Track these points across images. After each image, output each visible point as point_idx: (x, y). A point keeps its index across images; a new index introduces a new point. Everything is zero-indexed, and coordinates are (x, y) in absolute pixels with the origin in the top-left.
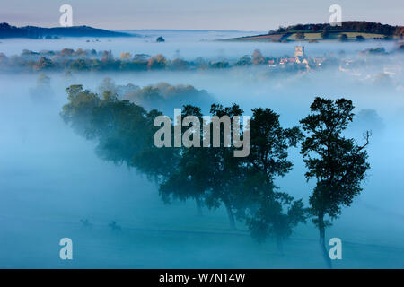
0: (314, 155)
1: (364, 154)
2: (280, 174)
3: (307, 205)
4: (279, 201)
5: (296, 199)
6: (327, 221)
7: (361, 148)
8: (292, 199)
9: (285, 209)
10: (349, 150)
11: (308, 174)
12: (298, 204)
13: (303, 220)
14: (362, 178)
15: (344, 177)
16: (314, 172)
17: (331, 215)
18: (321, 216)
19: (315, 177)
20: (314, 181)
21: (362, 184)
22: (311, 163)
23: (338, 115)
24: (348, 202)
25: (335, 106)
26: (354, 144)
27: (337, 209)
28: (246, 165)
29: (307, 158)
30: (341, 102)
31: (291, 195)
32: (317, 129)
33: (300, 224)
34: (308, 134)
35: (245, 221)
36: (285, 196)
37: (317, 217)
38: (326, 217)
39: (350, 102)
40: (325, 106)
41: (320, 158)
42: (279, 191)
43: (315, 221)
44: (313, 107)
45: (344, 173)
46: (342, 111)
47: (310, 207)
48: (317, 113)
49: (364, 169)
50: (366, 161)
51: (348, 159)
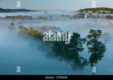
0: (90, 46)
1: (105, 46)
2: (80, 51)
3: (88, 60)
4: (80, 59)
5: (85, 59)
6: (94, 65)
7: (104, 44)
8: (84, 59)
9: (82, 62)
10: (101, 45)
11: (89, 52)
12: (86, 60)
13: (87, 65)
14: (104, 53)
15: (99, 52)
16: (90, 51)
17: (95, 63)
18: (92, 64)
19: (90, 52)
20: (90, 53)
21: (104, 54)
22: (89, 48)
23: (97, 35)
24: (100, 60)
25: (96, 32)
26: (102, 43)
27: (97, 62)
28: (71, 49)
29: (88, 47)
30: (98, 31)
31: (83, 58)
32: (91, 38)
33: (86, 66)
34: (89, 40)
35: (70, 65)
36: (82, 58)
37: (91, 64)
38: (94, 64)
39: (101, 31)
40: (93, 32)
41: (92, 47)
42: (80, 56)
43: (91, 65)
44: (90, 32)
45: (99, 51)
46: (98, 33)
47: (89, 61)
48: (91, 34)
49: (105, 50)
50: (106, 48)
51: (100, 47)
